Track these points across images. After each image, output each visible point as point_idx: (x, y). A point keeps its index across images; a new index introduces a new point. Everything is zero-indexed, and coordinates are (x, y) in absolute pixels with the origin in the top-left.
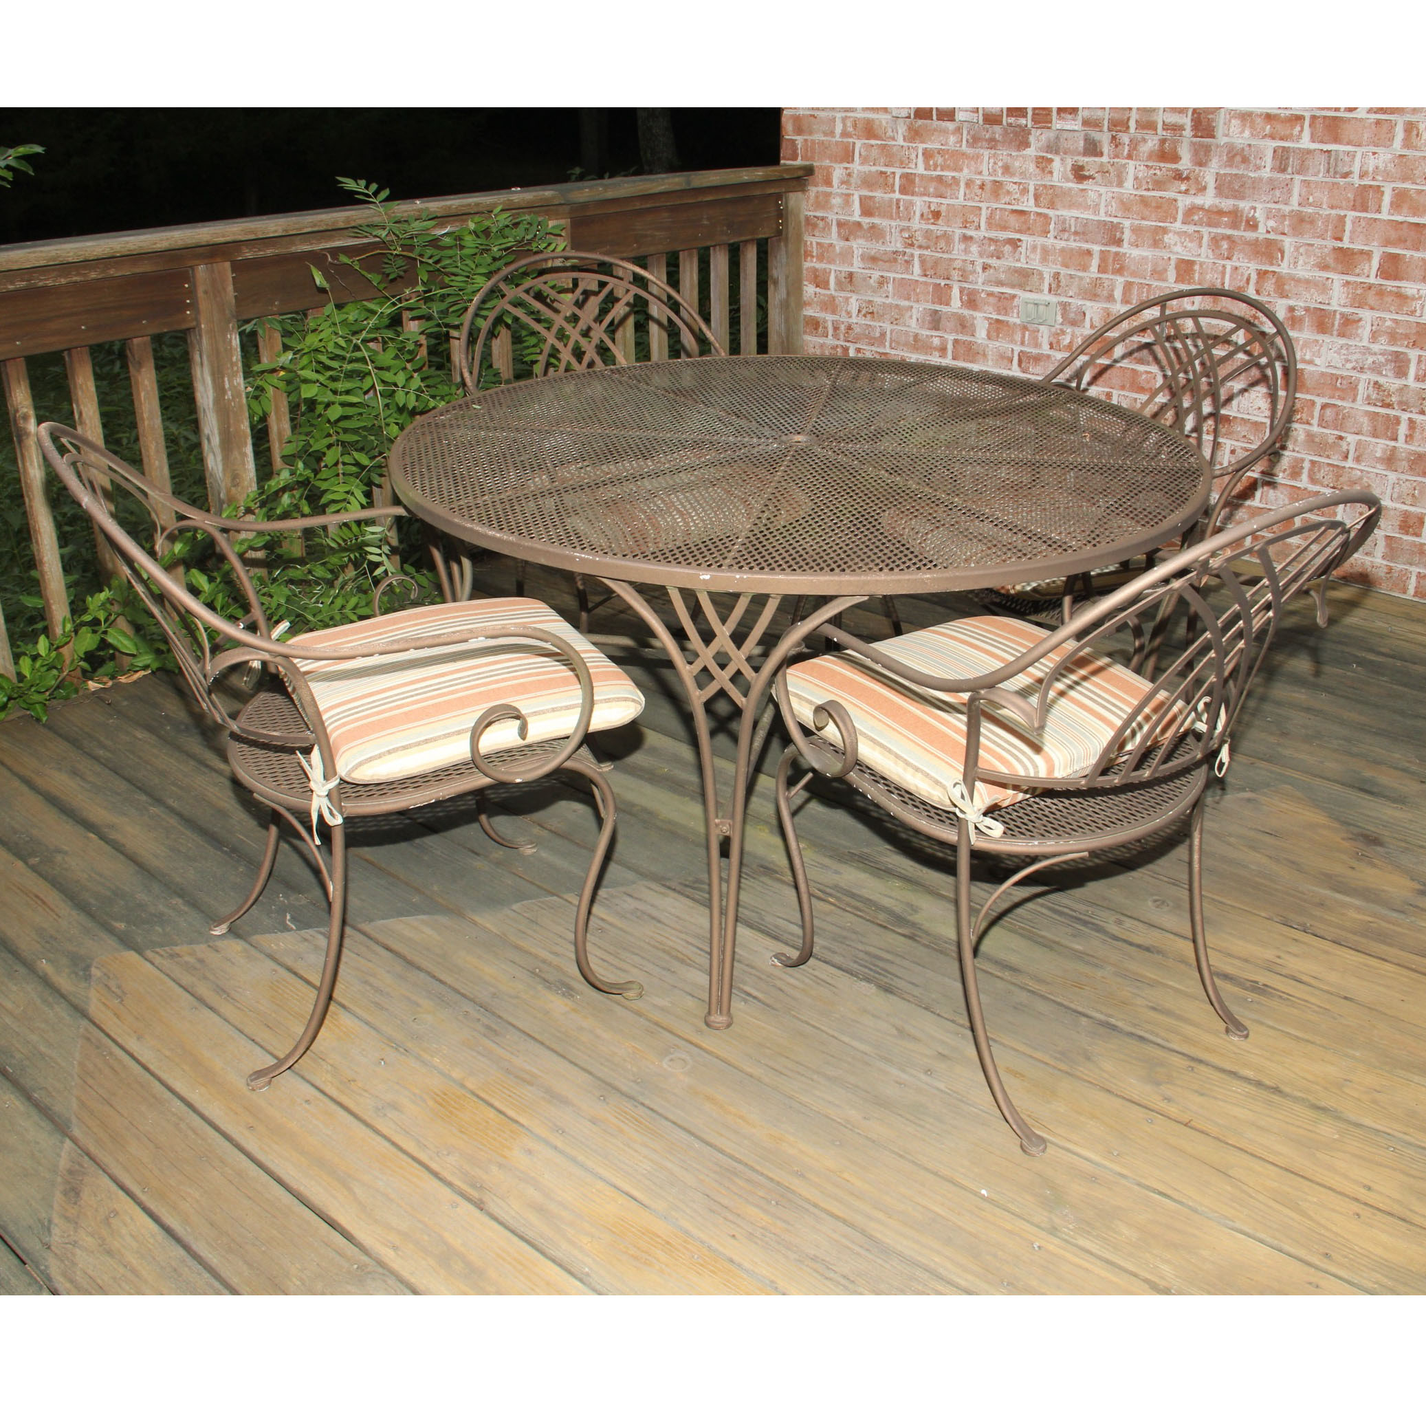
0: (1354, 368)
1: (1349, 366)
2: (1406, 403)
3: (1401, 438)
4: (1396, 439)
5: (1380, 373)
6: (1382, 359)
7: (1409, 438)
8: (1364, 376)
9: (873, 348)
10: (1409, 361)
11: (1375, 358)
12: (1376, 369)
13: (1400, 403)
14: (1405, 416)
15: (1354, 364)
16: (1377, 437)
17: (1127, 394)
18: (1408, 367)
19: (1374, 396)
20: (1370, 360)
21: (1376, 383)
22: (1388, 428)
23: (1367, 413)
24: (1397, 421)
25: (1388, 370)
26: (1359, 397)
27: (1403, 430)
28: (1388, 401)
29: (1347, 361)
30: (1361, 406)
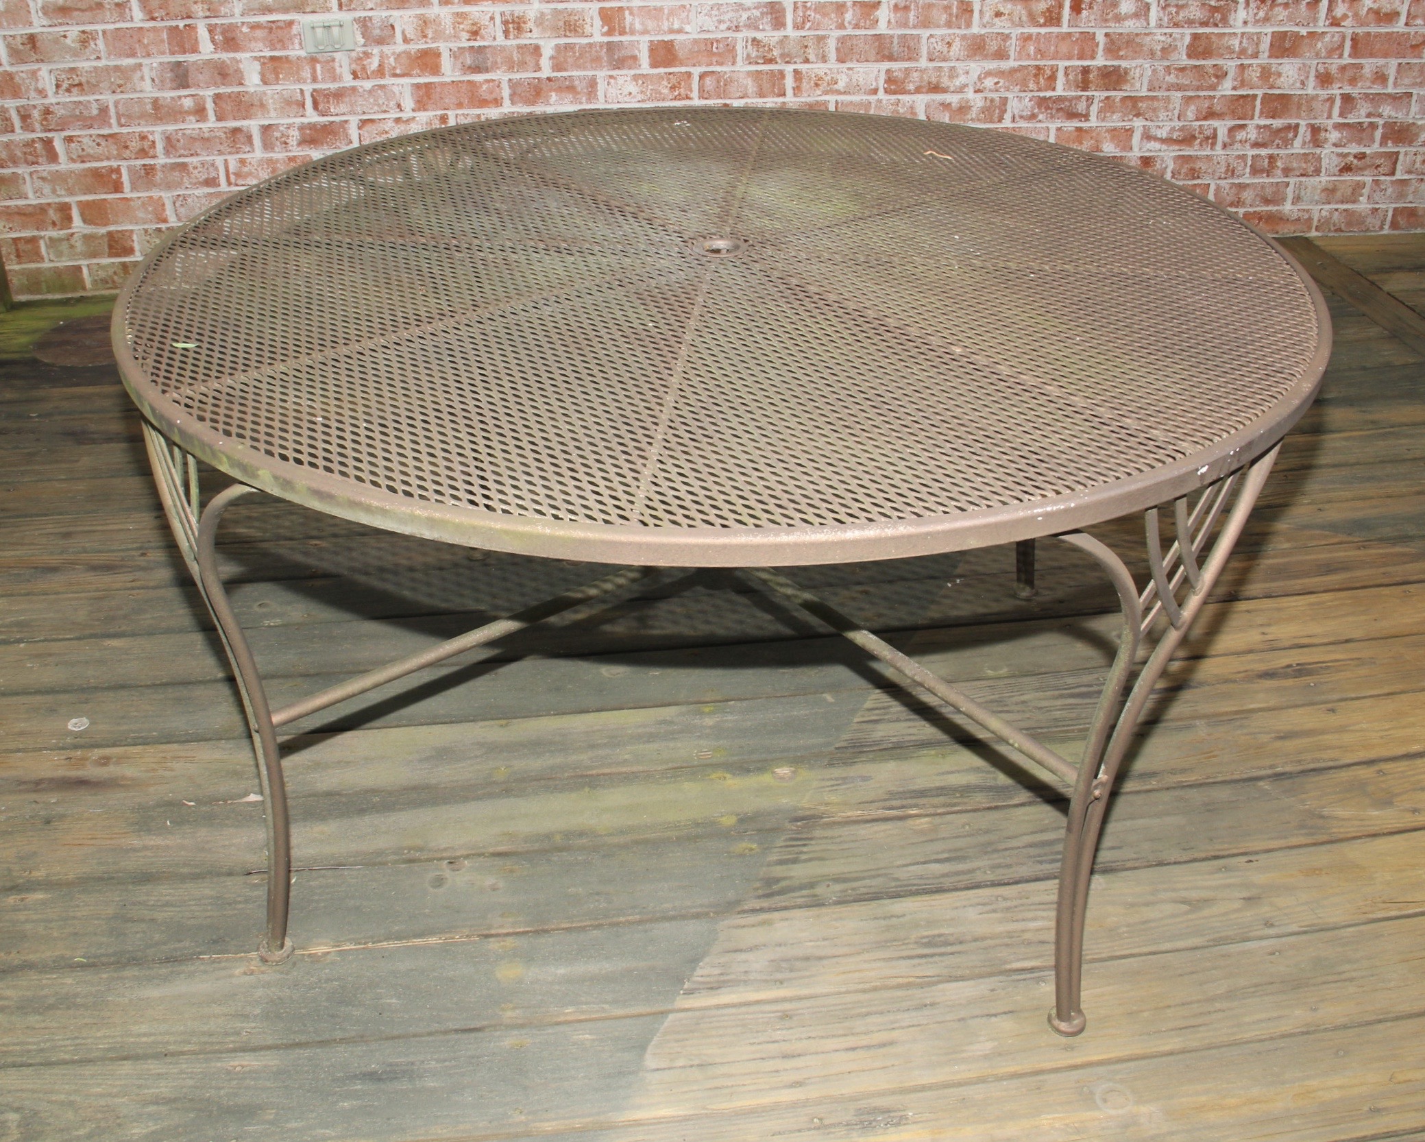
0: (729, 29)
1: (723, 27)
2: (788, 55)
3: (789, 92)
4: (784, 95)
5: (757, 28)
6: (757, 13)
7: (797, 90)
8: (739, 35)
9: (92, 132)
10: (784, 10)
11: (748, 13)
12: (753, 25)
13: (782, 55)
14: (789, 69)
15: (728, 23)
16: (764, 97)
17: (466, 111)
18: (784, 16)
19: (754, 54)
20: (745, 16)
21: (754, 40)
22: (774, 85)
23: (749, 73)
24: (782, 74)
25: (766, 23)
26: (739, 59)
27: (789, 82)
28: (769, 56)
29: (720, 22)
30: (742, 67)
